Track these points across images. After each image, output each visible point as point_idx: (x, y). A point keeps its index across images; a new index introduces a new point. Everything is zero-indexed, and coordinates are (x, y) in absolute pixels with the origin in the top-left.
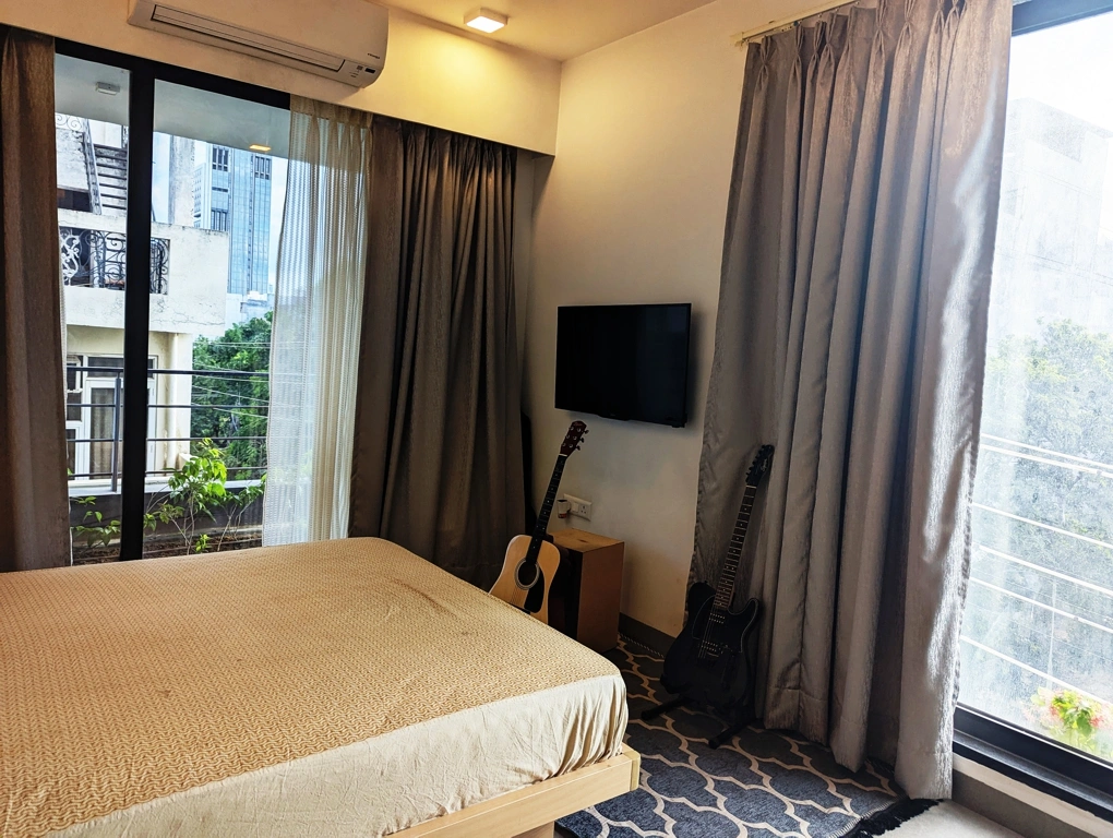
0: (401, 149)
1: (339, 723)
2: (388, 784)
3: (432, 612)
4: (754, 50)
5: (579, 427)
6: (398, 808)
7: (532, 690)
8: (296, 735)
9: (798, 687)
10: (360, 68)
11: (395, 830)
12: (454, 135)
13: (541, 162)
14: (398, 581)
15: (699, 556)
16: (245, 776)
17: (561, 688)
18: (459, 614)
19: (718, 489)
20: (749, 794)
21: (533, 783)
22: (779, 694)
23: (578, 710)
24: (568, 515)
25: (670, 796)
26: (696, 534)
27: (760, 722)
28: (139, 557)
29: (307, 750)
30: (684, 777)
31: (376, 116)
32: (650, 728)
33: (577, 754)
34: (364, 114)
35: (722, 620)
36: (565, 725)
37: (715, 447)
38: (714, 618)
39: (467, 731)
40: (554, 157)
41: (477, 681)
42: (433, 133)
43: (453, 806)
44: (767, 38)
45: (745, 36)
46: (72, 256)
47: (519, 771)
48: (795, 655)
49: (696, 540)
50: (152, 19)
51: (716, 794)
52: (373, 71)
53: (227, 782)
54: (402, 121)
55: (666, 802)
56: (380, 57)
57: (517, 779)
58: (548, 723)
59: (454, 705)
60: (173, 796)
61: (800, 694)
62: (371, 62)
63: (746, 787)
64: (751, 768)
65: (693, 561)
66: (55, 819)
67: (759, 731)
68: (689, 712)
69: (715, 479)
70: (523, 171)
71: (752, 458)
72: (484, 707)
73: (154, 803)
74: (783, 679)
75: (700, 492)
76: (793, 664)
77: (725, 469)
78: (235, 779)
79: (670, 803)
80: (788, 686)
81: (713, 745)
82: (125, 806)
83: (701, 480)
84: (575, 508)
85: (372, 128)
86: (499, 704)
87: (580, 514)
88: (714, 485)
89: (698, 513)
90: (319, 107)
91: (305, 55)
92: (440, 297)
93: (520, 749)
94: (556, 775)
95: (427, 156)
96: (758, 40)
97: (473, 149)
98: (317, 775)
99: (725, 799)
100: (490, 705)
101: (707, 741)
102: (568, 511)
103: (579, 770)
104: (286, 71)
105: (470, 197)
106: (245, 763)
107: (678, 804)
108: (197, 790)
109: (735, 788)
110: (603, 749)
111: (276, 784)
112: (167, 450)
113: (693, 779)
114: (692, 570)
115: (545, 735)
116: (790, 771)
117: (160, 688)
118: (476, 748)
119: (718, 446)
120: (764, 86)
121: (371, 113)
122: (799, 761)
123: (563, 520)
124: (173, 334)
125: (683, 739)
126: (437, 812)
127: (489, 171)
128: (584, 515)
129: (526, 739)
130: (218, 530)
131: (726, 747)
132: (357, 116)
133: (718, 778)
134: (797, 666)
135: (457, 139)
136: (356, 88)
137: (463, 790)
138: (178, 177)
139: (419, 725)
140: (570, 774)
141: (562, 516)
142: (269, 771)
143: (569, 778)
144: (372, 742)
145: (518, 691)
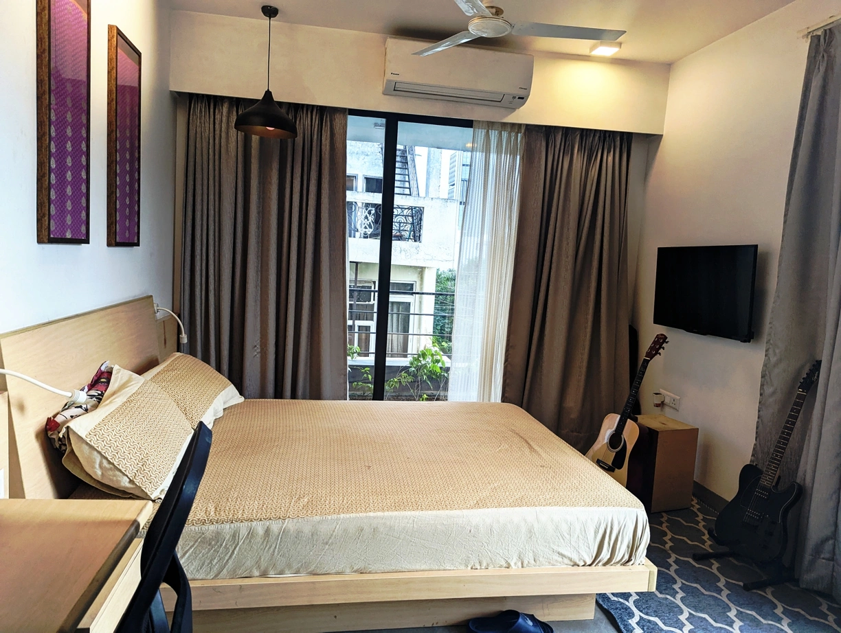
0: (544, 144)
1: (450, 499)
2: (474, 539)
3: (527, 451)
4: (816, 41)
5: (661, 338)
6: (480, 555)
7: (573, 505)
8: (426, 500)
9: (832, 559)
10: (514, 98)
11: (479, 567)
12: (582, 130)
13: (652, 141)
14: (513, 431)
15: (758, 446)
16: (395, 513)
17: (594, 509)
18: (544, 455)
19: (774, 393)
20: (765, 626)
21: (573, 566)
22: (812, 562)
23: (607, 526)
24: (661, 405)
25: (696, 611)
26: (757, 428)
27: (796, 581)
28: (383, 400)
29: (429, 508)
30: (712, 602)
31: (527, 125)
32: (697, 565)
33: (605, 555)
34: (520, 125)
35: (765, 495)
36: (596, 532)
37: (773, 359)
38: (759, 492)
39: (525, 521)
40: (660, 136)
41: (539, 493)
42: (567, 131)
43: (515, 564)
44: (825, 30)
45: (810, 30)
46: (370, 221)
47: (563, 556)
48: (828, 532)
49: (757, 433)
50: (394, 90)
51: (735, 619)
52: (523, 98)
53: (386, 514)
54: (546, 126)
55: (690, 614)
56: (527, 88)
57: (560, 559)
58: (583, 529)
59: (519, 503)
60: (360, 514)
61: (834, 566)
62: (522, 93)
63: (764, 622)
64: (775, 611)
65: (754, 449)
66: (309, 512)
67: (795, 588)
68: (736, 563)
69: (772, 385)
70: (637, 150)
71: (806, 370)
72: (538, 508)
73: (351, 515)
74: (818, 550)
75: (761, 395)
76: (827, 539)
77: (781, 378)
78: (390, 513)
79: (693, 615)
80: (822, 556)
81: (747, 588)
82: (339, 513)
83: (762, 385)
84: (667, 401)
85: (525, 133)
86: (548, 508)
87: (671, 405)
88: (771, 390)
89: (759, 411)
90: (490, 125)
91: (480, 96)
92: (568, 244)
93: (562, 541)
94: (590, 565)
95: (562, 147)
96: (819, 33)
97: (597, 137)
98: (433, 522)
99: (741, 624)
100: (542, 508)
101: (741, 584)
102: (663, 402)
103: (608, 566)
104: (469, 106)
105: (594, 172)
106: (397, 507)
107: (700, 618)
108: (371, 514)
109: (754, 620)
110: (626, 557)
111: (411, 521)
112: (419, 341)
113: (718, 605)
114: (753, 455)
115: (580, 536)
116: (811, 621)
117: (367, 464)
118: (530, 532)
119: (775, 359)
120: (822, 69)
121: (524, 124)
122: (825, 617)
123: (659, 408)
124: (425, 268)
125: (723, 580)
126: (505, 565)
127: (609, 152)
128: (673, 405)
129: (566, 535)
130: (435, 392)
131: (759, 592)
132: (515, 127)
133: (741, 610)
134: (831, 542)
135: (585, 133)
136: (514, 109)
137: (522, 555)
138: (431, 166)
139: (494, 509)
140: (600, 567)
141: (657, 405)
142: (408, 513)
143: (599, 569)
144: (466, 512)
145: (564, 504)
